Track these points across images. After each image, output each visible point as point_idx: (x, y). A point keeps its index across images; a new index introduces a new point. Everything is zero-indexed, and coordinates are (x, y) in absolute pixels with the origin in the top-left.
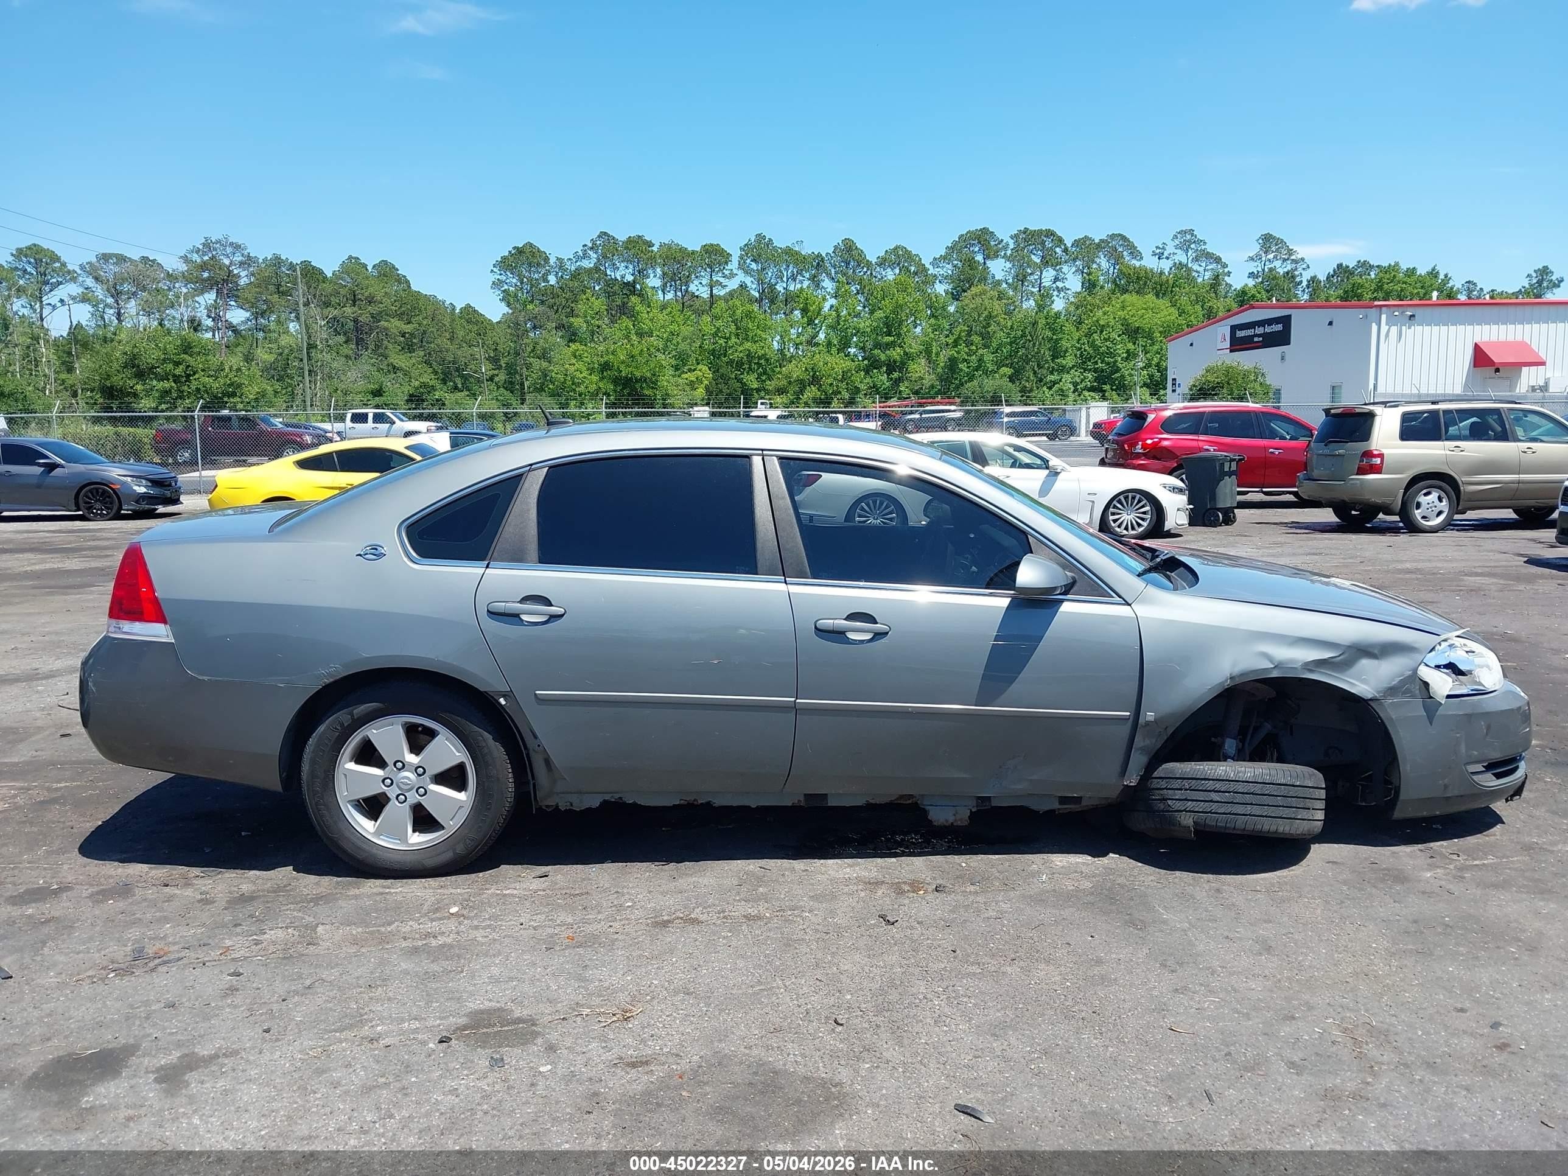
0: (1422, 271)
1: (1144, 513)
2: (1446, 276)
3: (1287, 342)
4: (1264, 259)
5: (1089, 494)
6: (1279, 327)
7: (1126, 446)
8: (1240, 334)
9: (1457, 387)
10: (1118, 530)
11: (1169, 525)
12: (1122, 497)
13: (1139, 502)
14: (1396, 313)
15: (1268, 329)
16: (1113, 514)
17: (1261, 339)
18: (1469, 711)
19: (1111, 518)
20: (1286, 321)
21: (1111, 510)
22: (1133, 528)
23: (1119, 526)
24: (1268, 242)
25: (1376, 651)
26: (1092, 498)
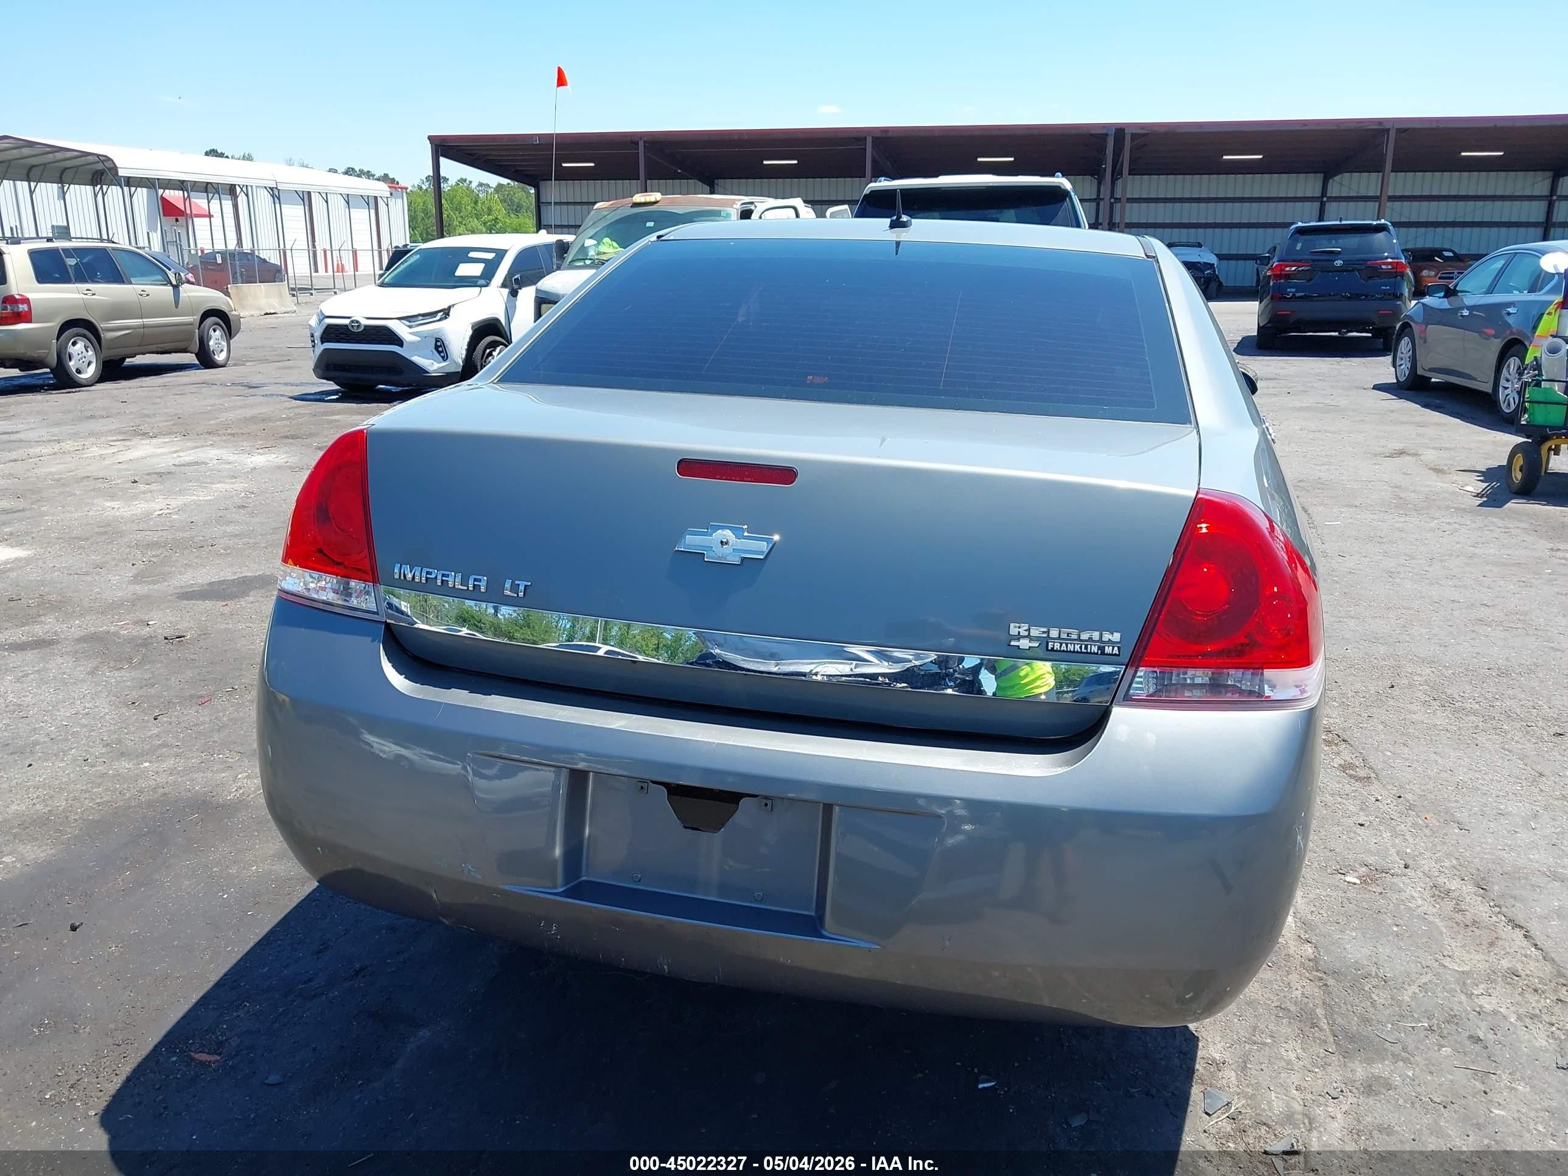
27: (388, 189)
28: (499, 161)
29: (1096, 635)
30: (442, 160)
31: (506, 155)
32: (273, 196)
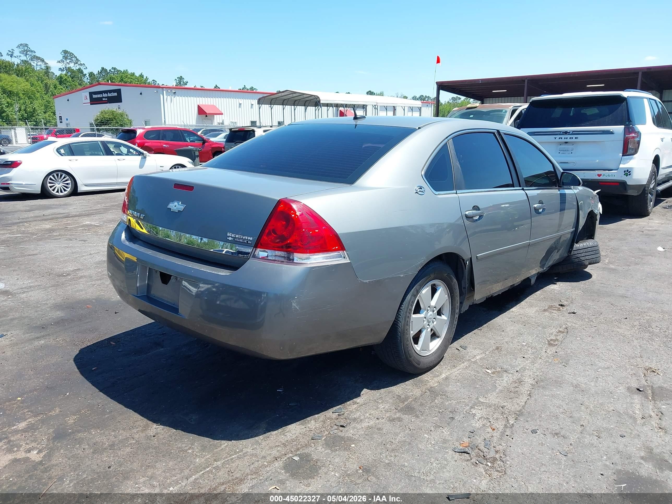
0: (137, 74)
2: (147, 77)
3: (121, 101)
4: (65, 62)
5: (161, 167)
6: (115, 94)
8: (94, 96)
9: (194, 123)
14: (169, 91)
15: (110, 95)
17: (106, 99)
20: (119, 91)
24: (67, 55)
27: (421, 104)
28: (466, 91)
29: (246, 238)
30: (441, 91)
31: (468, 88)
32: (375, 109)
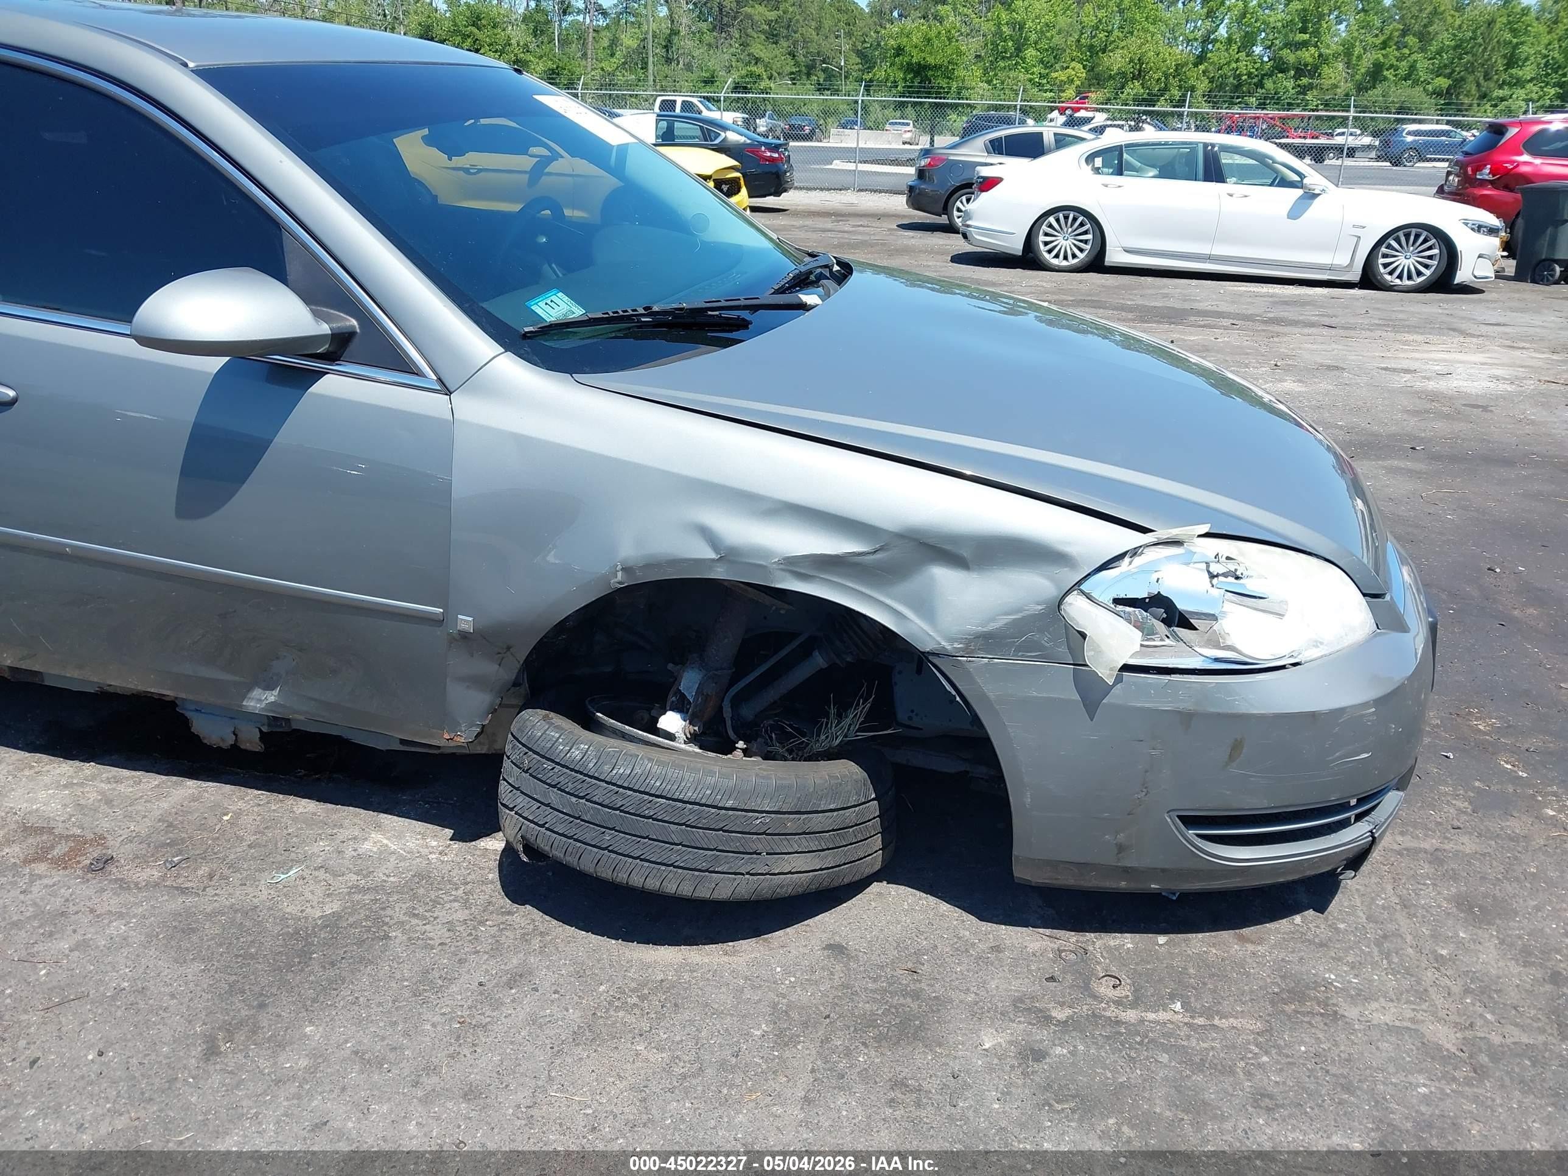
1: (1430, 257)
5: (1354, 226)
7: (1469, 169)
10: (1388, 277)
11: (1462, 276)
12: (1401, 234)
13: (1425, 241)
16: (1385, 256)
18: (1187, 705)
19: (1381, 261)
21: (1383, 250)
22: (1410, 278)
23: (1391, 273)
25: (965, 553)
26: (1358, 232)
